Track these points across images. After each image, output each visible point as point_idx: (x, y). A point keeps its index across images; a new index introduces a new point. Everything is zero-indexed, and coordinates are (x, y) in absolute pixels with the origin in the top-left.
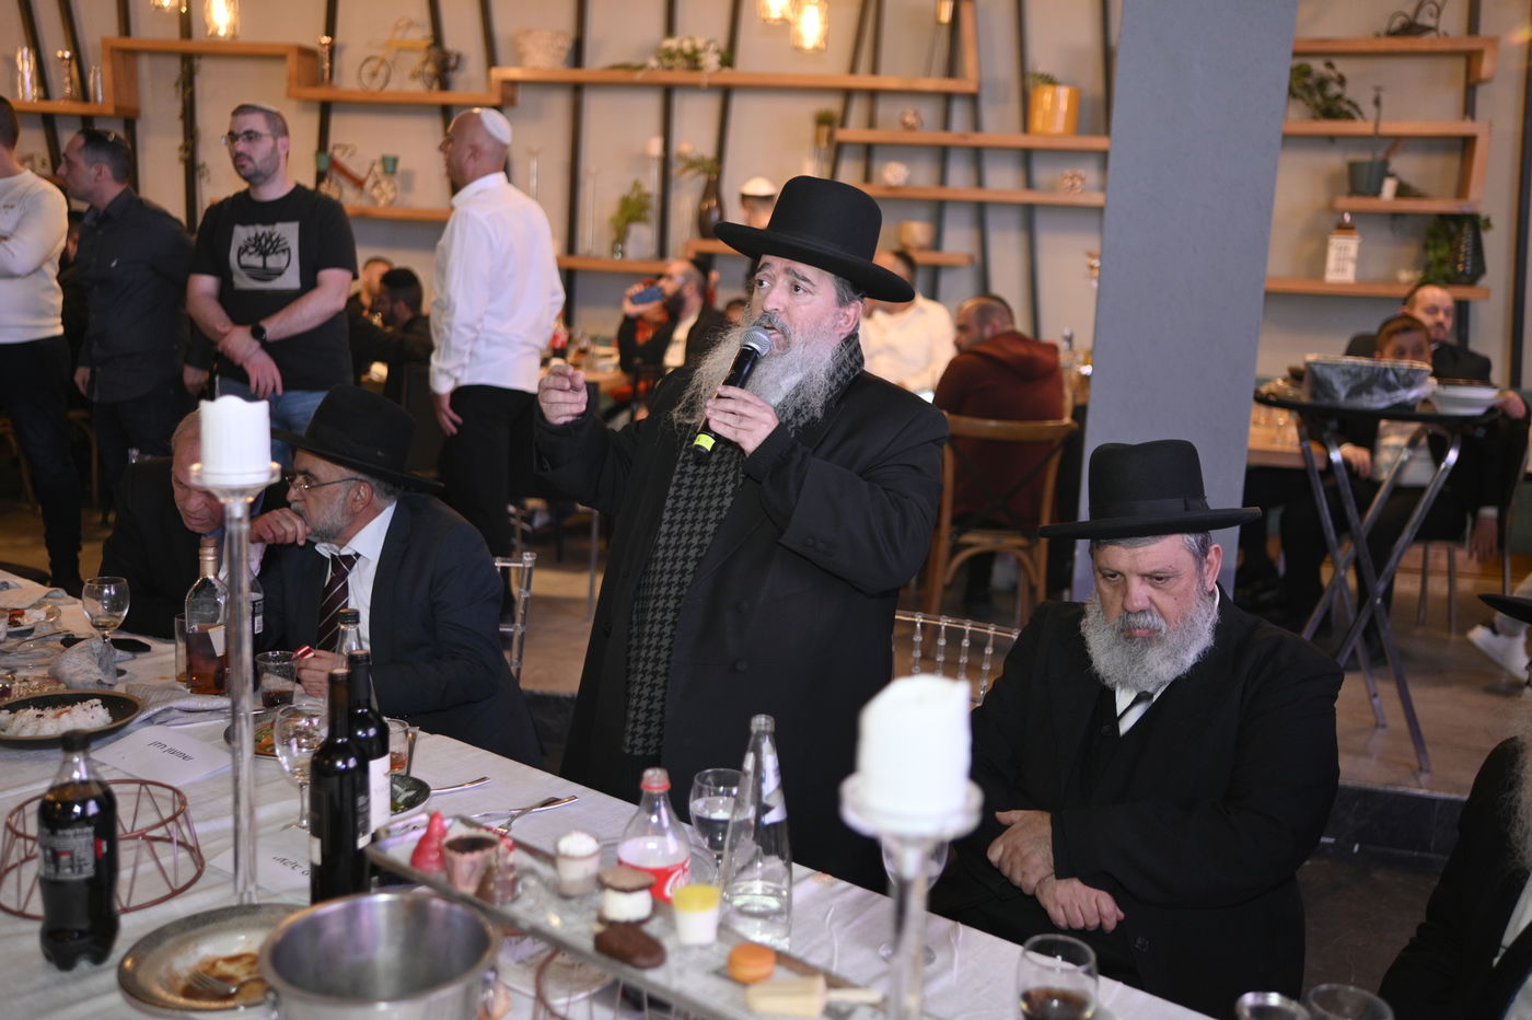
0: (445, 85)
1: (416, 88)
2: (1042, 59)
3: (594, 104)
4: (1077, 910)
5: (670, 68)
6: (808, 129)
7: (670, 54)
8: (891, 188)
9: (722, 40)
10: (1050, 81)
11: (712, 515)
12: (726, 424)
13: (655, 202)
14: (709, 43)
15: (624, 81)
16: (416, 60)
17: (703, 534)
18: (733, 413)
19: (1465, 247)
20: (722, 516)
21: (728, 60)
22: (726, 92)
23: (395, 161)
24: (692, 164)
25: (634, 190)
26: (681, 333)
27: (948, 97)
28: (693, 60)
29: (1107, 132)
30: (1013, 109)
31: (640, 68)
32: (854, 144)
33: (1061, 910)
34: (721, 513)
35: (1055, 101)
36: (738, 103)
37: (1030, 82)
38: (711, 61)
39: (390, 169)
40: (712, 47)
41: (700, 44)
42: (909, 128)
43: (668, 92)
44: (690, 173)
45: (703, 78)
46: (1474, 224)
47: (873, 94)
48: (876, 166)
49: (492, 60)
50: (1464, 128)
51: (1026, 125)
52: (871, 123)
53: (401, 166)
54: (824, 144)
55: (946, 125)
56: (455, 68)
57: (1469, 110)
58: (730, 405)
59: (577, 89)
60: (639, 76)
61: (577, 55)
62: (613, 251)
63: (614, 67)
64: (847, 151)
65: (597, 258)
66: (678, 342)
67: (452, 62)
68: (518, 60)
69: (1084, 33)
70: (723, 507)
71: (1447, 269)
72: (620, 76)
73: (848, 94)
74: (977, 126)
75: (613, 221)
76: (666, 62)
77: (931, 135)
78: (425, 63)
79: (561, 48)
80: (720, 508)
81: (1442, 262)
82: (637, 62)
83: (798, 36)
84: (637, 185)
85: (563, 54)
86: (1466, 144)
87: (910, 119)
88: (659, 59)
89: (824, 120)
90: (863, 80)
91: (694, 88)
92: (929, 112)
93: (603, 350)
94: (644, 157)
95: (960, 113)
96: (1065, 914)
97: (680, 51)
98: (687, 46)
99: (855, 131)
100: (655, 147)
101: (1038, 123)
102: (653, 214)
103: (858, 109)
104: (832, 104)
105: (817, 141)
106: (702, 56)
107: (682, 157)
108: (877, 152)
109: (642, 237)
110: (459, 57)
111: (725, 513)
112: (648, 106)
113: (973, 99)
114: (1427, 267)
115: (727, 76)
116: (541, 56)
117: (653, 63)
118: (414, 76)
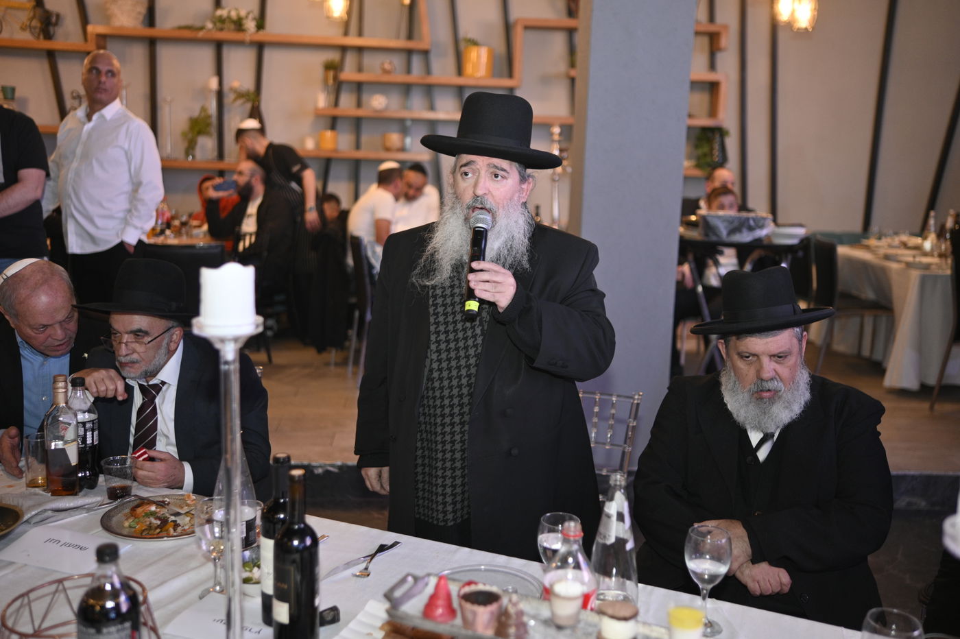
0: (48, 36)
1: (25, 37)
2: (467, 28)
3: (166, 54)
4: (768, 584)
5: (221, 29)
6: (319, 72)
7: (221, 20)
8: (376, 111)
9: (256, 12)
10: (475, 43)
11: (472, 352)
12: (486, 291)
13: (214, 120)
14: (248, 14)
15: (187, 37)
16: (24, 17)
17: (468, 366)
18: (488, 282)
19: (717, 146)
20: (479, 351)
21: (261, 25)
22: (260, 47)
23: (13, 90)
24: (240, 95)
25: (201, 112)
26: (252, 209)
27: (409, 52)
28: (239, 24)
29: (510, 75)
30: (450, 61)
31: (202, 28)
32: (350, 83)
33: (757, 584)
34: (477, 349)
35: (479, 57)
36: (268, 54)
37: (462, 45)
38: (250, 25)
39: (9, 96)
40: (251, 16)
41: (243, 13)
42: (386, 72)
43: (219, 46)
44: (240, 102)
45: (247, 37)
46: (720, 132)
47: (360, 50)
48: (365, 97)
49: (85, 20)
50: (712, 77)
51: (460, 71)
52: (360, 69)
53: (17, 94)
54: (331, 82)
55: (409, 70)
56: (56, 24)
57: (712, 66)
58: (485, 276)
59: (152, 43)
60: (201, 34)
61: (150, 18)
62: (187, 154)
63: (180, 28)
64: (344, 87)
65: (175, 160)
66: (250, 216)
67: (54, 19)
68: (107, 19)
69: (493, 14)
70: (477, 344)
71: (708, 159)
72: (187, 34)
73: (344, 49)
74: (428, 71)
75: (184, 135)
76: (219, 25)
77: (401, 77)
78: (31, 19)
79: (139, 13)
80: (475, 346)
81: (705, 155)
82: (198, 24)
83: (329, 10)
84: (203, 109)
85: (141, 18)
86: (713, 87)
87: (387, 66)
88: (214, 23)
89: (329, 67)
90: (353, 40)
91: (240, 43)
92: (397, 61)
93: (195, 223)
94: (204, 91)
95: (417, 62)
96: (760, 587)
97: (229, 17)
98: (233, 14)
99: (349, 74)
100: (214, 83)
101: (469, 69)
102: (214, 130)
103: (350, 60)
104: (334, 56)
105: (325, 80)
106: (244, 22)
107: (233, 90)
108: (365, 88)
109: (207, 144)
110: (58, 16)
111: (480, 348)
112: (206, 55)
113: (425, 53)
114: (698, 158)
115: (262, 36)
116: (127, 17)
117: (209, 25)
118: (23, 29)
